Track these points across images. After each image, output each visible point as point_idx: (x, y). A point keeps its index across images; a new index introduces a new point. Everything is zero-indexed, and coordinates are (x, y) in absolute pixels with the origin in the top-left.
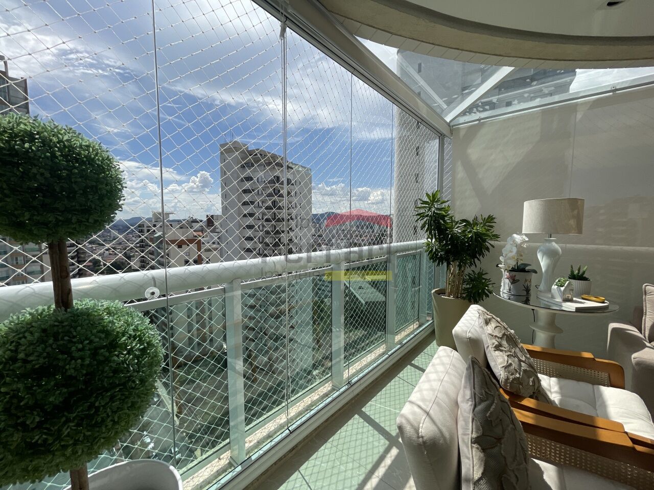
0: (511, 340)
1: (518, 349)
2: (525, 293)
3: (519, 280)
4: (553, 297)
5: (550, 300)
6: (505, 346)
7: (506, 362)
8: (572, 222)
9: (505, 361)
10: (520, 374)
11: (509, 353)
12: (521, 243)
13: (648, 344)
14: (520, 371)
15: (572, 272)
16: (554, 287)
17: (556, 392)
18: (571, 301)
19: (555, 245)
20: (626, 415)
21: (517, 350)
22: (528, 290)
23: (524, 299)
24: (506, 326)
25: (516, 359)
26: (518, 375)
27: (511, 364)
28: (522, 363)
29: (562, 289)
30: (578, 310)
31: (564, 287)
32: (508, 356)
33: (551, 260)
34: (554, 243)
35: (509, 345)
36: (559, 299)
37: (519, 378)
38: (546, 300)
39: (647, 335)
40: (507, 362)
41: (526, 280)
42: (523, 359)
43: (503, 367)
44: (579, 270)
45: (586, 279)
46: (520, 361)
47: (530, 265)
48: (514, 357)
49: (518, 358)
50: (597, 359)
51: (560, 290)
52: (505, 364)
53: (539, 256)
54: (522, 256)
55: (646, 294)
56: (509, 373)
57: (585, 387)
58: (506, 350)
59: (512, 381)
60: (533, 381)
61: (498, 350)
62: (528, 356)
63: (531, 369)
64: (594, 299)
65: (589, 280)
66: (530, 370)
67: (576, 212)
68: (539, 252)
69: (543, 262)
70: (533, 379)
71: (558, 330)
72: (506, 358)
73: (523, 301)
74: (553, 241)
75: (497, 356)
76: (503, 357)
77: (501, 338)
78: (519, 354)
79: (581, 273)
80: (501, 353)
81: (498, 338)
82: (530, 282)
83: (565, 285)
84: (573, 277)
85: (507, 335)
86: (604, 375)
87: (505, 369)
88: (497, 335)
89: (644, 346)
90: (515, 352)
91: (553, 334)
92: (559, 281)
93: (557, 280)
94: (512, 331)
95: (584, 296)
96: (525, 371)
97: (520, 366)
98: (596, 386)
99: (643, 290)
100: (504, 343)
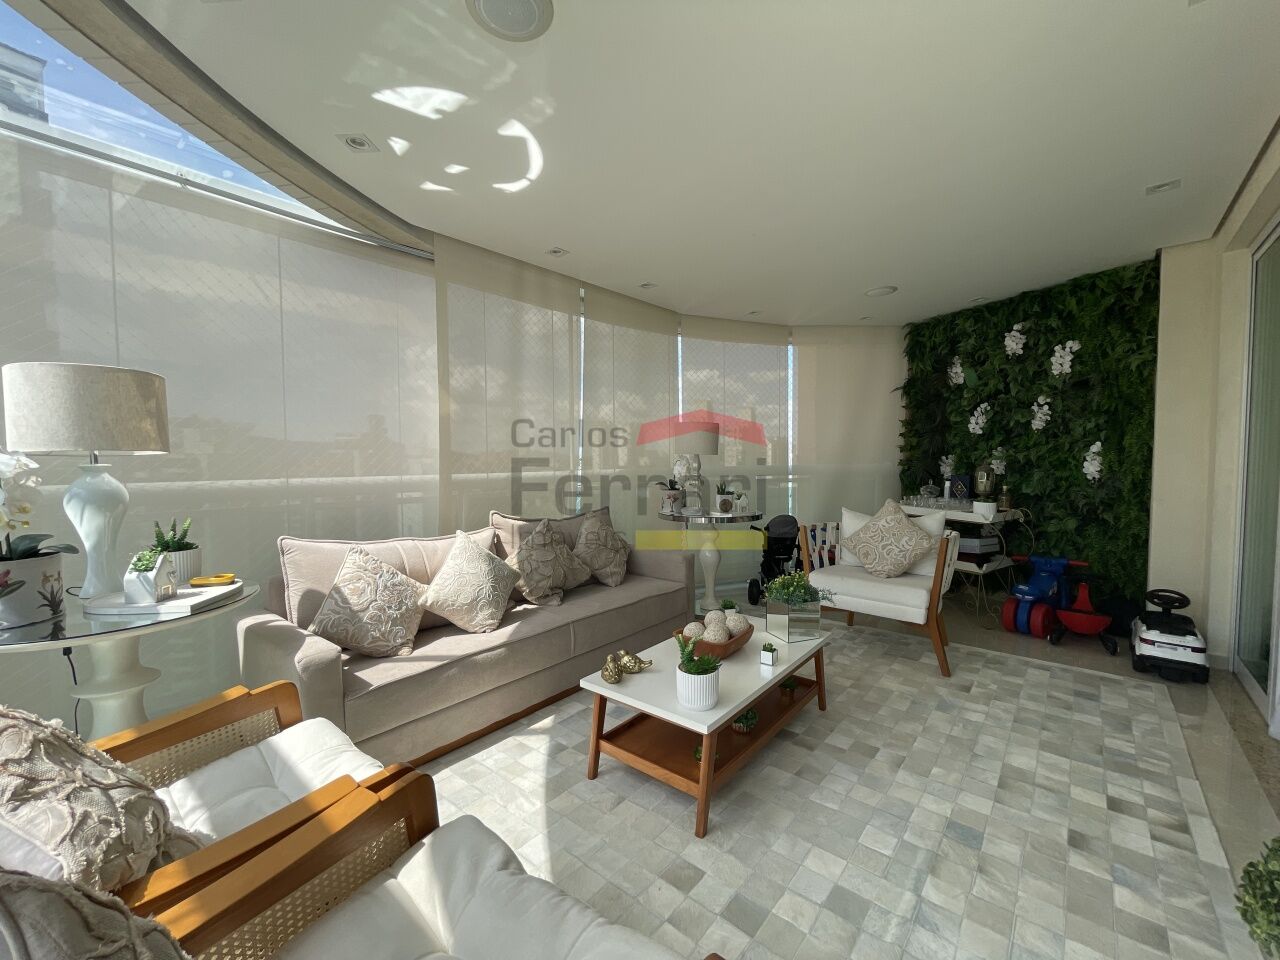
0: (62, 749)
1: (88, 762)
2: (48, 612)
3: (22, 583)
4: (130, 601)
5: (125, 610)
6: (49, 776)
7: (70, 820)
8: (148, 426)
9: (62, 818)
10: (118, 825)
11: (69, 788)
12: (18, 474)
13: (305, 632)
14: (115, 813)
15: (160, 536)
16: (130, 576)
17: (193, 810)
18: (173, 597)
19: (109, 481)
20: (325, 761)
21: (88, 765)
22: (54, 604)
23: (49, 628)
24: (33, 717)
25: (96, 792)
26: (114, 832)
27: (86, 816)
28: (113, 793)
29: (151, 575)
30: (197, 610)
31: (155, 571)
32: (68, 798)
33: (106, 516)
34: (107, 477)
35: (62, 764)
36: (146, 601)
37: (119, 837)
38: (115, 611)
39: (295, 620)
40: (73, 815)
41: (46, 579)
42: (112, 778)
43: (63, 840)
44: (174, 529)
45: (188, 547)
46: (105, 789)
47: (50, 536)
48: (87, 789)
49: (98, 785)
50: (253, 692)
51: (147, 579)
52: (69, 826)
53: (71, 511)
54: (23, 510)
55: (283, 554)
56: (87, 844)
57: (246, 757)
58: (56, 783)
59: (105, 861)
60: (156, 820)
61: (25, 801)
62: (118, 764)
63: (142, 793)
64: (213, 580)
65: (197, 547)
66: (139, 797)
67: (152, 404)
68: (69, 501)
69: (85, 526)
70: (154, 814)
71: (151, 674)
72: (64, 808)
73: (47, 637)
74: (106, 470)
75: (30, 821)
76: (52, 810)
77: (29, 759)
78: (97, 773)
79: (178, 537)
80: (41, 803)
81: (18, 762)
82: (59, 579)
83: (158, 565)
84: (166, 546)
85: (44, 741)
86: (267, 716)
87: (72, 840)
88: (11, 756)
89: (303, 638)
90: (84, 775)
91: (135, 690)
92: (139, 560)
93: (135, 559)
94: (55, 722)
95: (193, 582)
96: (129, 807)
97: (111, 801)
98: (261, 745)
99: (279, 546)
100: (45, 766)
